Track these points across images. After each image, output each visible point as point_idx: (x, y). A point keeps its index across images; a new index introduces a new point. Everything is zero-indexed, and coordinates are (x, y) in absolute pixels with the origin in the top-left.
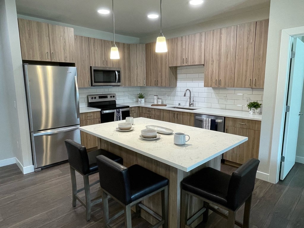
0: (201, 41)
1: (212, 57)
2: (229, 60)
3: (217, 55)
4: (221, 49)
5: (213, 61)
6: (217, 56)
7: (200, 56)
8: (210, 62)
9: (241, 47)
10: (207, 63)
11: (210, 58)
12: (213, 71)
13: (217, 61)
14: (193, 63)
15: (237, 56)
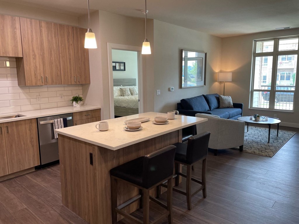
0: (14, 28)
1: (33, 51)
2: (53, 56)
3: (39, 49)
4: (43, 44)
5: (34, 55)
6: (40, 51)
7: (16, 46)
8: (32, 57)
9: (63, 46)
10: (26, 57)
11: (31, 51)
12: (36, 67)
13: (40, 55)
14: (3, 53)
15: (60, 54)
